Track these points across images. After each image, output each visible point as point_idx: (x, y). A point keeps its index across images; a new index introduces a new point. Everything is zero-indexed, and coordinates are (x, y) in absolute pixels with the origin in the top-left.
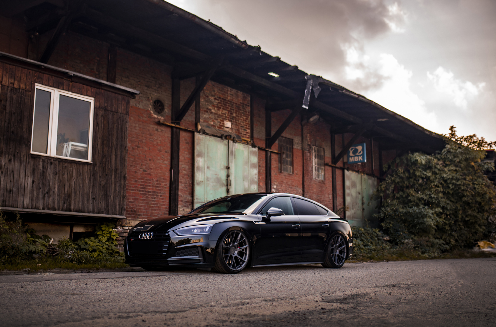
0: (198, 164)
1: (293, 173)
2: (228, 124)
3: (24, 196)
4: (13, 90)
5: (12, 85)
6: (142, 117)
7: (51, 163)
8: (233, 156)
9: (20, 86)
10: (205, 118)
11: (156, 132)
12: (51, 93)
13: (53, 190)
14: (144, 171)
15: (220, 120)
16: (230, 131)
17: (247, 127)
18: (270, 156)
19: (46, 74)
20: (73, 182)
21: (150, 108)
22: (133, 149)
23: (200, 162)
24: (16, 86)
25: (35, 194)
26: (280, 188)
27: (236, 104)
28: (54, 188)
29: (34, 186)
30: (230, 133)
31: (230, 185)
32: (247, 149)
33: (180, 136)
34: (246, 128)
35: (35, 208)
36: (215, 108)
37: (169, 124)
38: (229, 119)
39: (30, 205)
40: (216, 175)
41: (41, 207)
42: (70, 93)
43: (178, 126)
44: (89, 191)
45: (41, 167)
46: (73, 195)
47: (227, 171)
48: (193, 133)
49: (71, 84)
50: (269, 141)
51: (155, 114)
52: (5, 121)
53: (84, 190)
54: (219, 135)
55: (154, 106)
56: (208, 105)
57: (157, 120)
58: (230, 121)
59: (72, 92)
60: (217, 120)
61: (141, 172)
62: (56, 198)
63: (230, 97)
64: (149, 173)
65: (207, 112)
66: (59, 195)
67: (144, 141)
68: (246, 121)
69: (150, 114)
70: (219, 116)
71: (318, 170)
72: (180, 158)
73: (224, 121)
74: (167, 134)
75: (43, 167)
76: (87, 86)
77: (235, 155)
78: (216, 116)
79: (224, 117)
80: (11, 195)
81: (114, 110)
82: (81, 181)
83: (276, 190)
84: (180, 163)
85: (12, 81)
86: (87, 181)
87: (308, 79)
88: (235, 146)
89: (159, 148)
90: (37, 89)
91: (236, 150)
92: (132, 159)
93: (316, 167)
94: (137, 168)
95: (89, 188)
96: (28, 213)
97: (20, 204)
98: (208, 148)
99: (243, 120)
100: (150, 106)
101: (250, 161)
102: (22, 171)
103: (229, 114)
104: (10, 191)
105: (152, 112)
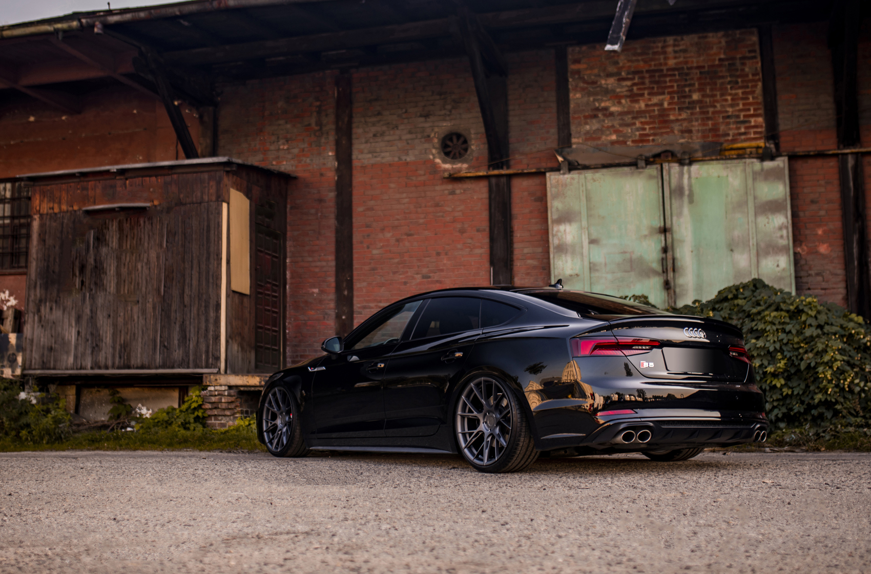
0: (559, 240)
3: (67, 353)
4: (53, 216)
5: (51, 210)
6: (414, 178)
8: (686, 199)
9: (61, 209)
10: (587, 132)
11: (451, 197)
14: (424, 277)
15: (642, 123)
17: (751, 113)
21: (433, 155)
22: (398, 240)
23: (565, 233)
24: (56, 210)
25: (81, 349)
27: (698, 67)
29: (79, 338)
30: (677, 144)
33: (514, 190)
36: (623, 101)
40: (625, 252)
43: (504, 172)
47: (663, 238)
48: (542, 175)
51: (444, 162)
54: (627, 161)
56: (596, 100)
57: (447, 174)
60: (634, 124)
61: (418, 281)
63: (675, 58)
64: (436, 279)
65: (595, 116)
67: (422, 221)
68: (745, 99)
69: (435, 164)
74: (480, 193)
77: (691, 196)
78: (628, 119)
84: (517, 246)
88: (689, 172)
89: (459, 226)
91: (693, 181)
92: (396, 260)
94: (409, 274)
98: (588, 199)
99: (732, 99)
100: (434, 151)
101: (755, 198)
102: (66, 320)
103: (676, 100)
104: (51, 348)
105: (438, 161)
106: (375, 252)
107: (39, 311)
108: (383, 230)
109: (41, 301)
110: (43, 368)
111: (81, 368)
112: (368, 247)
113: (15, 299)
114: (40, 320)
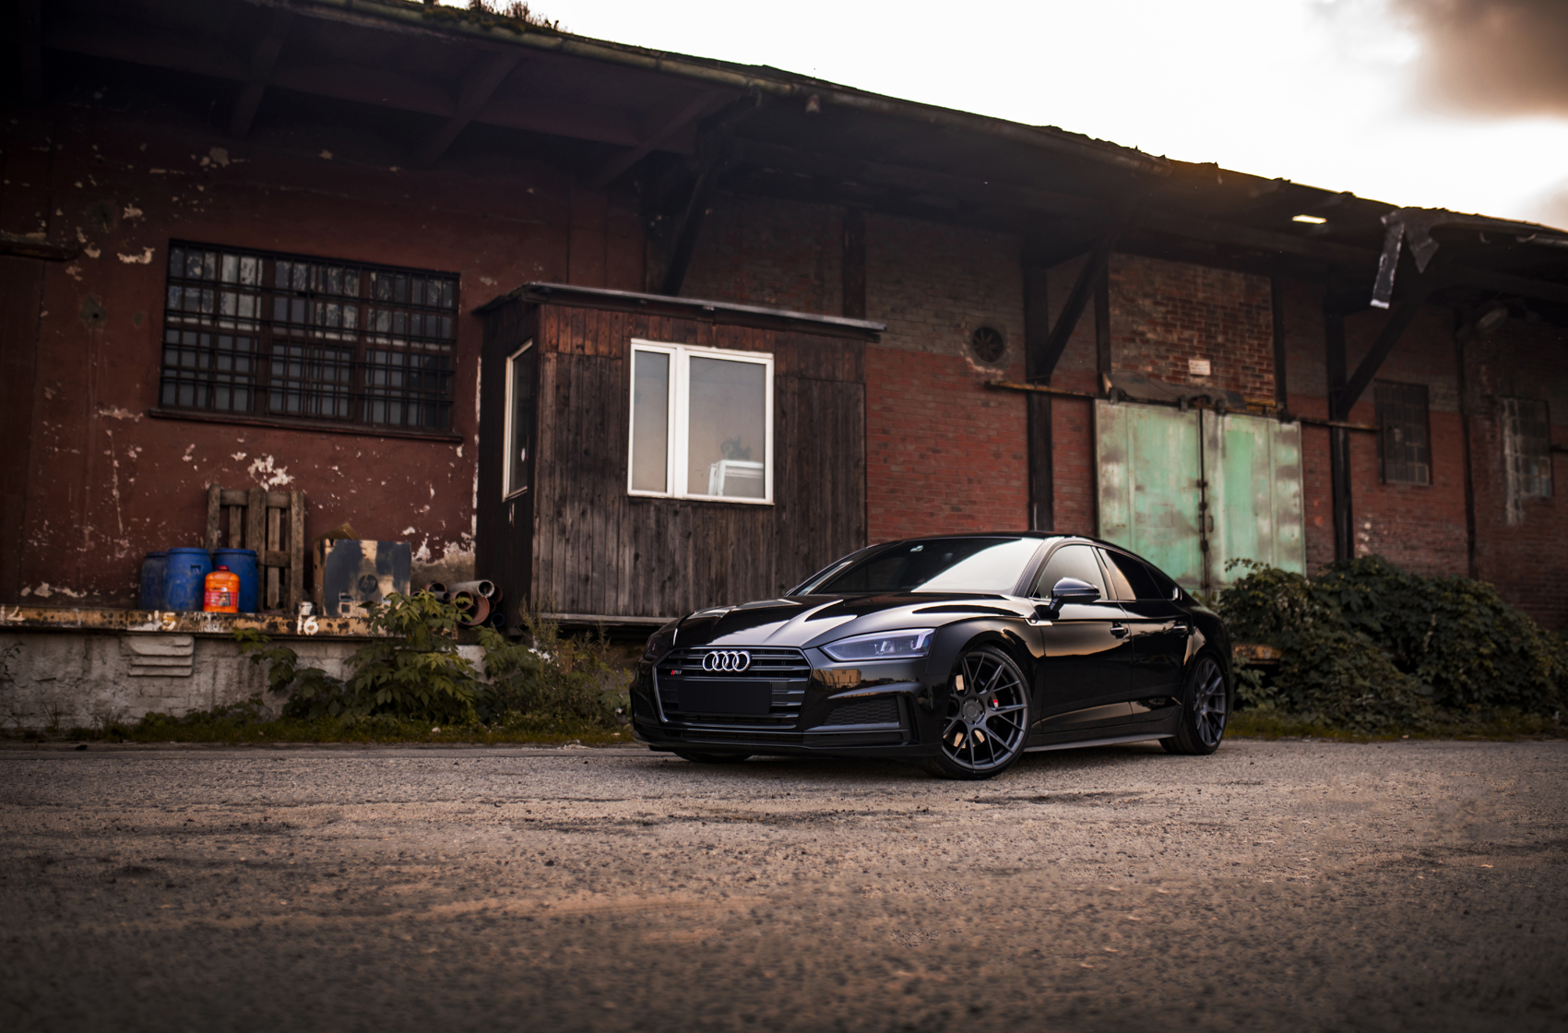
0: (1108, 481)
1: (1431, 482)
2: (1202, 367)
3: (617, 588)
4: (583, 360)
5: (580, 350)
6: (941, 377)
7: (676, 513)
8: (1219, 452)
9: (596, 350)
10: (1125, 358)
11: (984, 409)
12: (668, 355)
13: (682, 572)
14: (954, 509)
15: (1175, 358)
16: (1210, 385)
17: (1265, 367)
18: (1346, 441)
19: (654, 315)
20: (730, 552)
21: (964, 352)
22: (922, 456)
23: (1113, 474)
24: (589, 351)
25: (642, 582)
26: (1384, 529)
27: (1223, 307)
28: (686, 567)
29: (639, 566)
30: (1209, 389)
31: (1212, 530)
32: (1263, 428)
33: (1054, 413)
34: (1260, 370)
35: (643, 614)
36: (1158, 329)
37: (1016, 386)
38: (1204, 352)
39: (632, 607)
40: (1166, 505)
41: (657, 610)
42: (714, 349)
43: (1043, 388)
44: (770, 570)
45: (652, 523)
46: (730, 580)
47: (1200, 494)
48: (1089, 401)
49: (714, 328)
50: (1341, 400)
51: (977, 363)
52: (569, 430)
53: (756, 569)
54: (1169, 399)
55: (975, 342)
56: (1133, 322)
57: (983, 379)
58: (1204, 357)
59: (719, 346)
60: (1167, 358)
61: (945, 513)
62: (691, 588)
63: (1204, 292)
64: (967, 513)
65: (1133, 340)
66: (697, 583)
67: (951, 435)
68: (1260, 351)
69: (966, 365)
70: (1172, 347)
71: (1524, 467)
72: (1057, 469)
73: (1186, 360)
74: (1016, 411)
75: (658, 521)
76: (754, 327)
77: (1224, 449)
78: (1162, 349)
79: (1187, 350)
80: (589, 587)
81: (823, 375)
82: (748, 549)
83: (1370, 535)
84: (1057, 482)
85: (580, 341)
86: (763, 548)
87: (1390, 224)
88: (1223, 423)
89: (993, 448)
90: (636, 351)
91: (1226, 434)
92: (921, 483)
93: (1517, 459)
94: (936, 503)
95: (769, 564)
96: (627, 626)
97: (610, 605)
98: (1136, 438)
99: (1250, 350)
100: (964, 346)
101: (1276, 461)
102: (612, 535)
103: (1204, 339)
104: (587, 579)
105: (969, 359)
106: (894, 468)
107: (559, 514)
108: (904, 440)
109: (563, 499)
110: (572, 612)
111: (644, 614)
112: (885, 461)
113: (288, 473)
114: (563, 531)
